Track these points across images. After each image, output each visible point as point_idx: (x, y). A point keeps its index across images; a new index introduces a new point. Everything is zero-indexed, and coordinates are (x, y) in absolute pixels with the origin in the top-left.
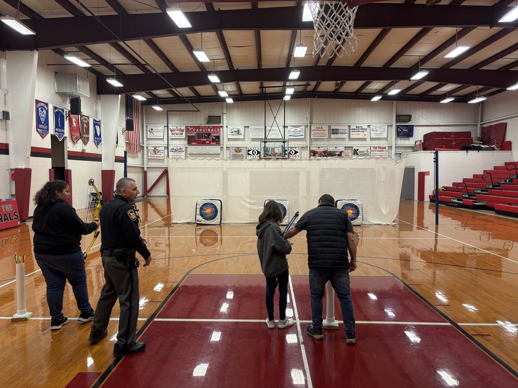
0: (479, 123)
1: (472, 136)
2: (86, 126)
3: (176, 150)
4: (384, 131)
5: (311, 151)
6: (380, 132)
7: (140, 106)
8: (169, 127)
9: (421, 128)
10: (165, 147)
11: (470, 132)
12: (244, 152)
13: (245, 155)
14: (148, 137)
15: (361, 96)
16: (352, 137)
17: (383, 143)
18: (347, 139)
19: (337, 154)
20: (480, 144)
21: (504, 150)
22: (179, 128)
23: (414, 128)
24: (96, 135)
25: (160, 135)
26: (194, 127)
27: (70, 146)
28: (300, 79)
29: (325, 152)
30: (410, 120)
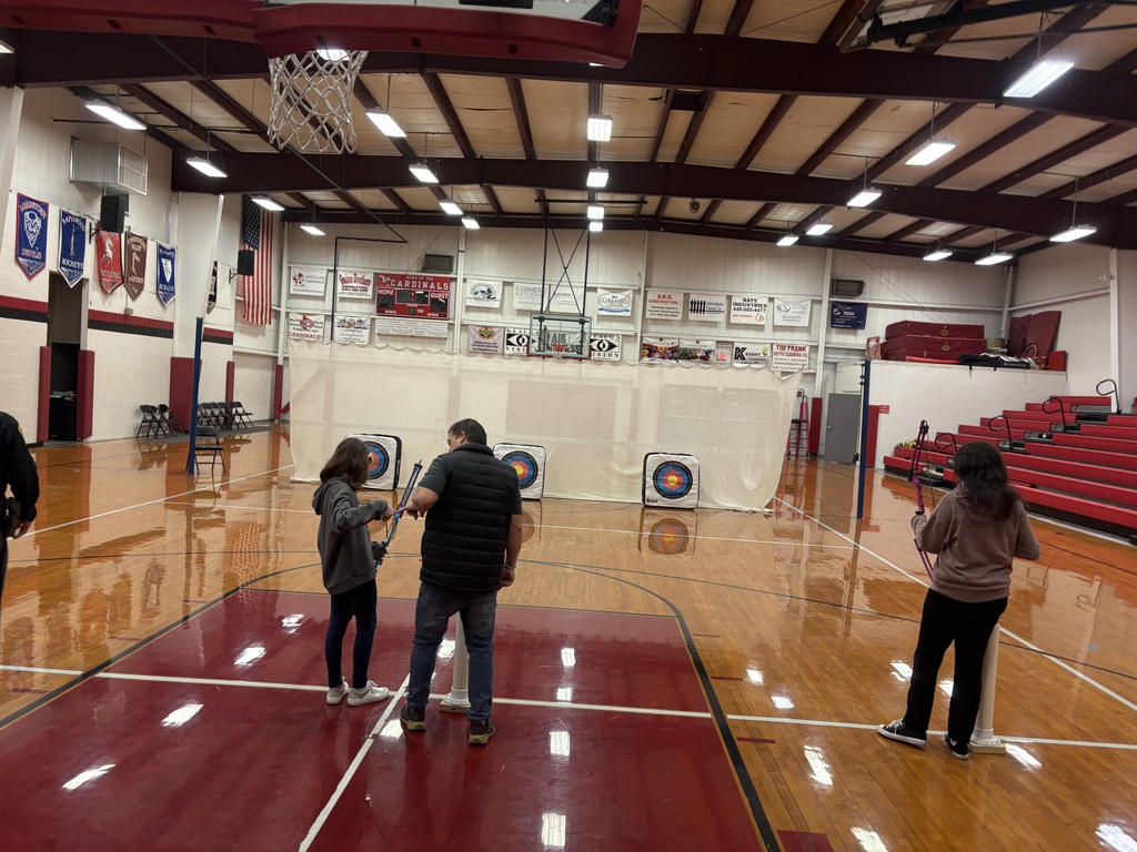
0: (1006, 309)
1: (987, 335)
2: (138, 259)
3: (350, 325)
4: (804, 313)
5: (644, 345)
6: (796, 315)
7: (276, 222)
8: (339, 273)
9: (883, 311)
10: (326, 316)
11: (983, 327)
12: (499, 338)
13: (500, 344)
14: (292, 292)
15: (757, 235)
16: (733, 320)
17: (799, 339)
18: (724, 325)
19: (699, 355)
20: (1003, 353)
21: (1050, 369)
22: (359, 276)
23: (869, 310)
24: (161, 279)
25: (317, 289)
26: (392, 276)
27: (94, 300)
28: (610, 189)
29: (674, 350)
30: (860, 292)
